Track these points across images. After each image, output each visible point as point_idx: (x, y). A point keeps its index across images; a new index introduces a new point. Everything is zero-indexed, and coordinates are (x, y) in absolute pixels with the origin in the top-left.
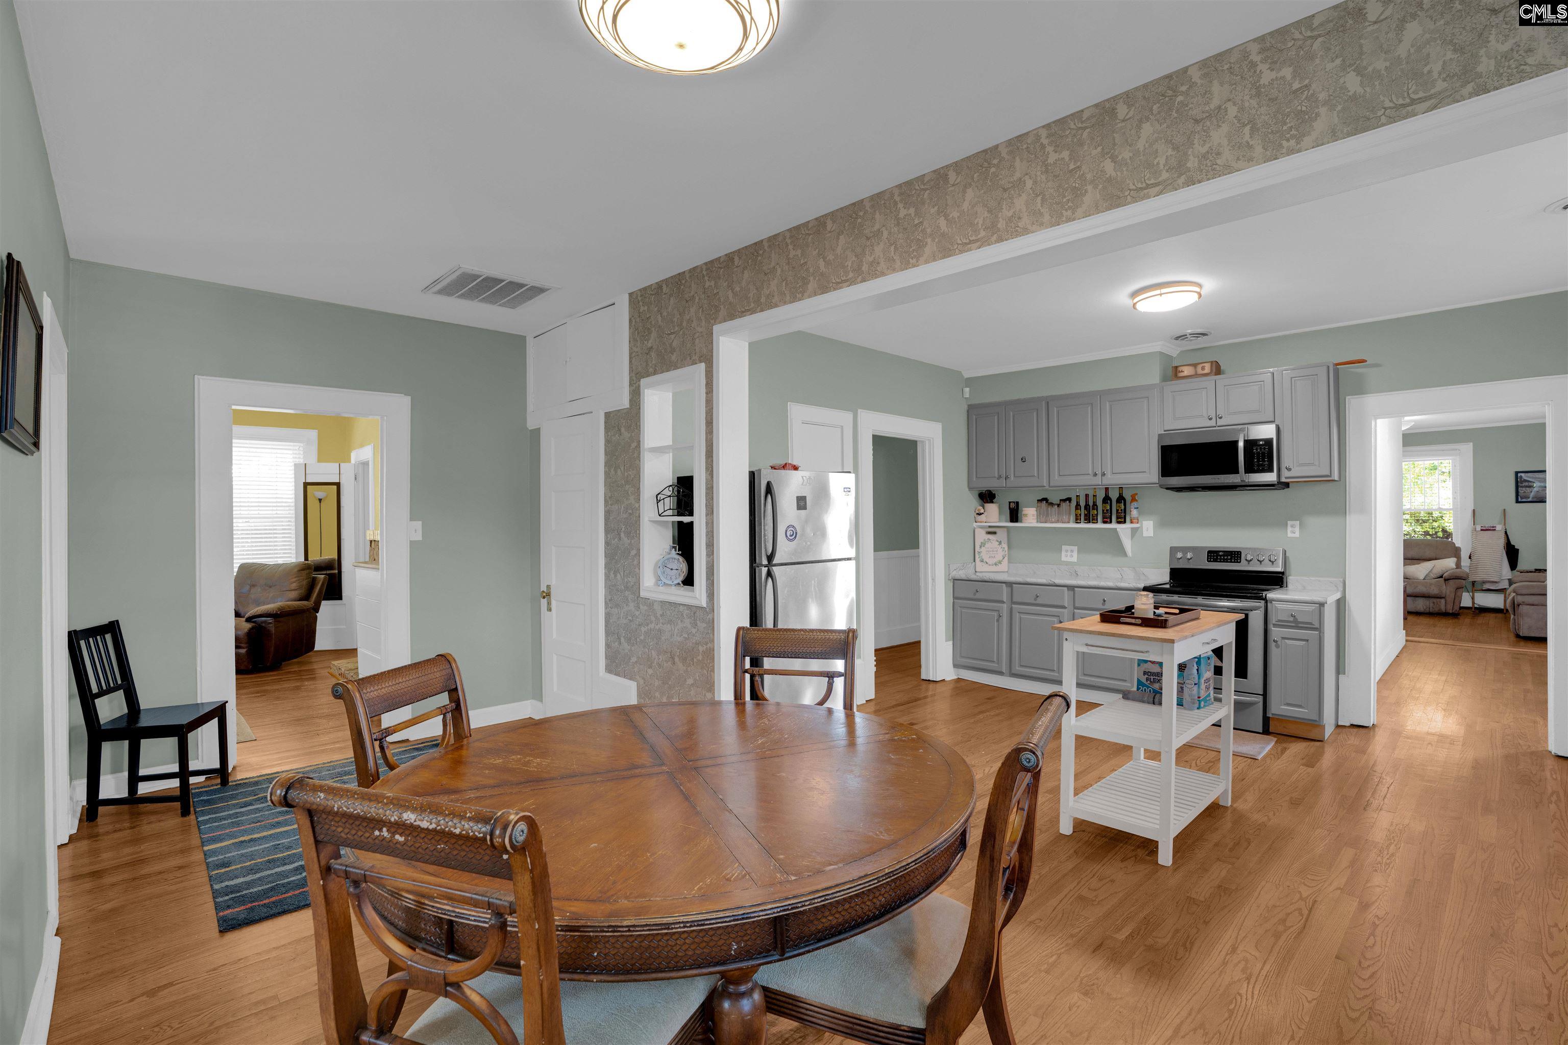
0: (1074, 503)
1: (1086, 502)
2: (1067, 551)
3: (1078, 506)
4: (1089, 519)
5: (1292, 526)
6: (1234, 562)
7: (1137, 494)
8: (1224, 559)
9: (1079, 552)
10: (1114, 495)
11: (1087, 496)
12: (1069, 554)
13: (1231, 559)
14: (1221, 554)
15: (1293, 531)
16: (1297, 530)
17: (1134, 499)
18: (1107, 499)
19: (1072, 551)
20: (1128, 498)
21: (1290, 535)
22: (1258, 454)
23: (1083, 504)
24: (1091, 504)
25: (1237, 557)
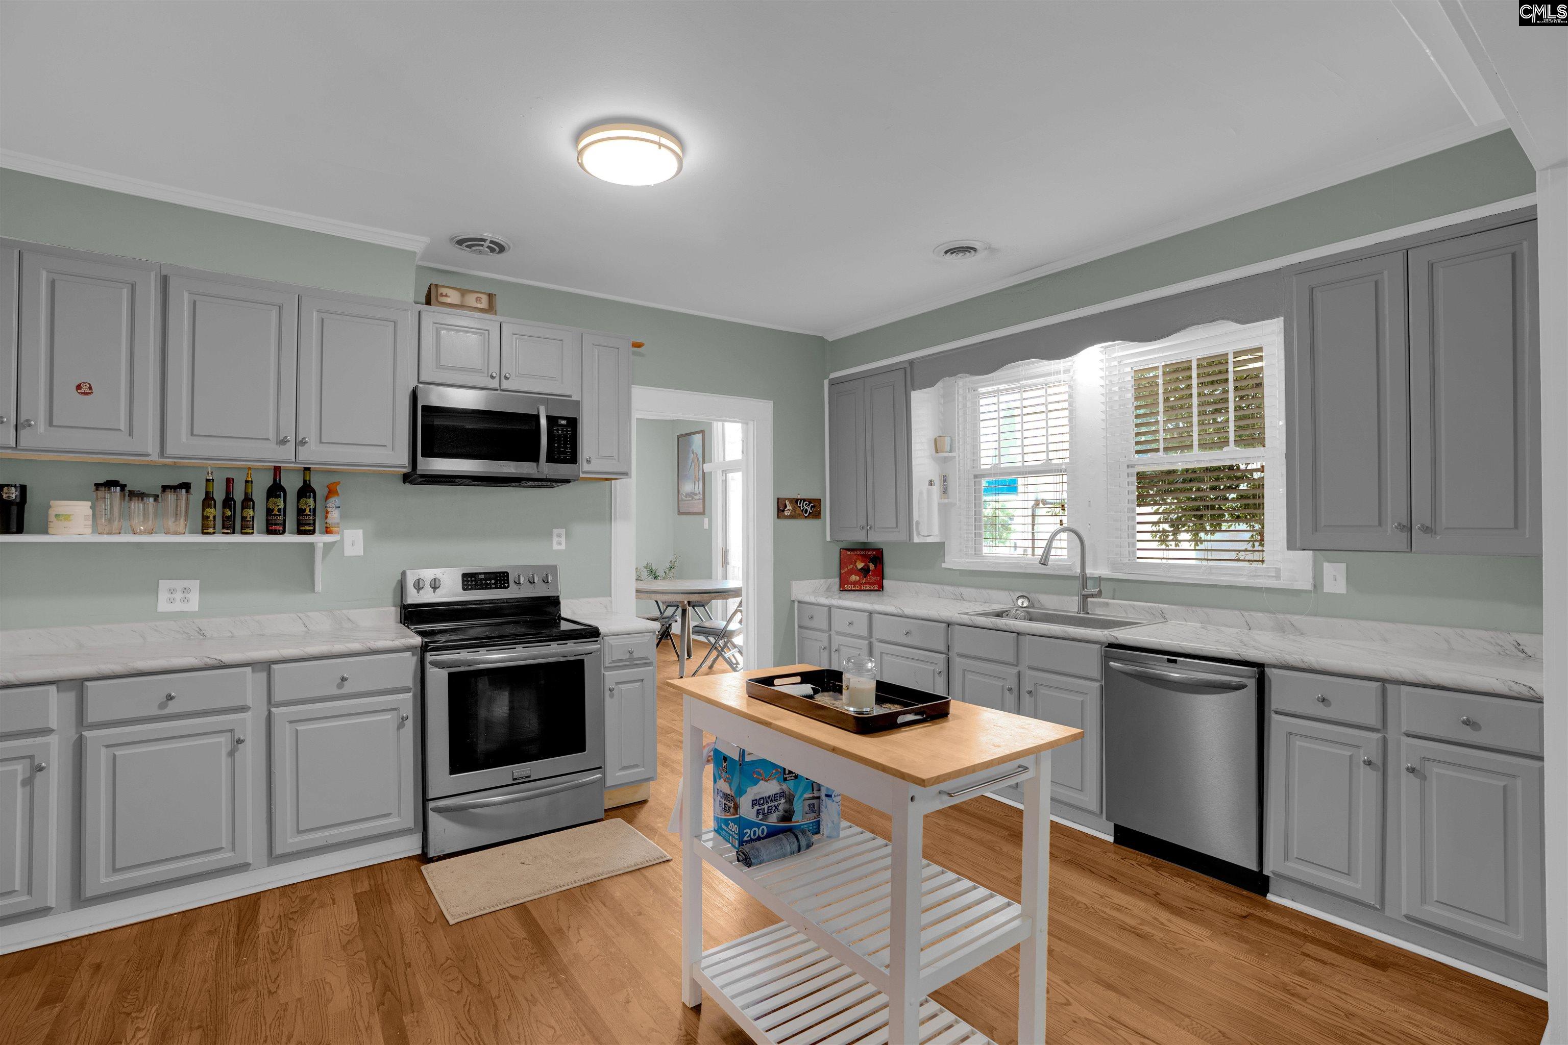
0: (198, 494)
1: (228, 493)
2: (172, 591)
3: (208, 500)
4: (229, 526)
5: (559, 536)
6: (501, 588)
7: (338, 483)
8: (486, 585)
9: (202, 590)
10: (291, 484)
11: (229, 481)
12: (178, 596)
13: (495, 583)
14: (482, 576)
15: (559, 543)
16: (563, 540)
17: (332, 492)
18: (276, 490)
19: (186, 590)
20: (320, 492)
21: (556, 547)
22: (559, 436)
23: (219, 495)
24: (239, 496)
25: (504, 580)
